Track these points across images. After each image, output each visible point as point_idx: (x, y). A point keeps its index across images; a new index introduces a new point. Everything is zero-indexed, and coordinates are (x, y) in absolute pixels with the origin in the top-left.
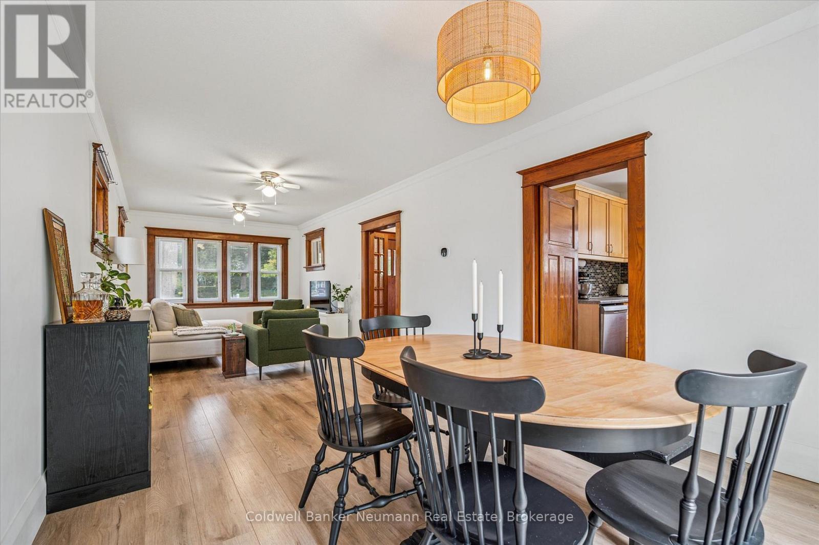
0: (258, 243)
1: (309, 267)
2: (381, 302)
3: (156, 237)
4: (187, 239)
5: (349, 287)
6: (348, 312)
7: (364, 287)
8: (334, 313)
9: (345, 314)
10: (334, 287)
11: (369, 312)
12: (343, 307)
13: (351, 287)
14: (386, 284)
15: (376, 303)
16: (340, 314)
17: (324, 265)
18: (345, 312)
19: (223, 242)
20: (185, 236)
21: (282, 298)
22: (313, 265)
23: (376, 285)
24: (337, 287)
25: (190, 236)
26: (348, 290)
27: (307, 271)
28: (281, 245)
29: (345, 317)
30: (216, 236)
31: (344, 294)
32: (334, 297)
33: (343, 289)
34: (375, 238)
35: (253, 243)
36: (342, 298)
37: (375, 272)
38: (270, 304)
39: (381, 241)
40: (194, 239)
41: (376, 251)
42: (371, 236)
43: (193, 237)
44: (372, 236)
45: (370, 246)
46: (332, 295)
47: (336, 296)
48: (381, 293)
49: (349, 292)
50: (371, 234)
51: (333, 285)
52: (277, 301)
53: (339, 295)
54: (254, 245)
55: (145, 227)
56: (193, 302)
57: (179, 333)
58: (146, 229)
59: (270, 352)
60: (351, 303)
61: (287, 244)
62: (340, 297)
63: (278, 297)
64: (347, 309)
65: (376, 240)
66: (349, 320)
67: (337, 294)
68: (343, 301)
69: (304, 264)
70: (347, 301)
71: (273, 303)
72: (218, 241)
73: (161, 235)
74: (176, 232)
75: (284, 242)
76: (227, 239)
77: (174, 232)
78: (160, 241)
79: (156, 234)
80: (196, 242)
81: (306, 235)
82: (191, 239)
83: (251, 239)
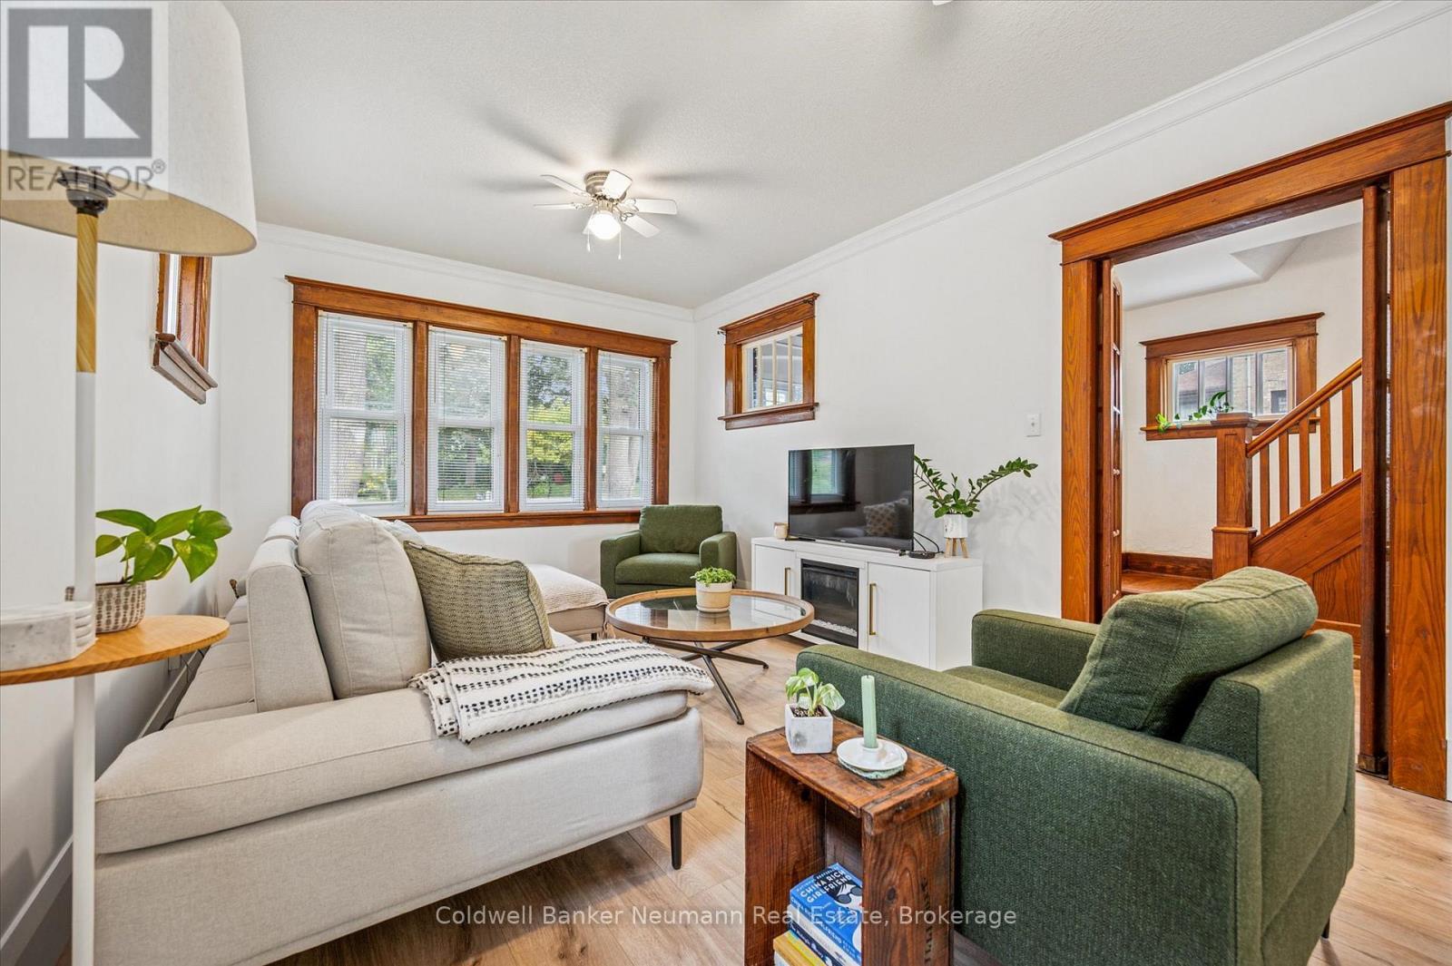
0: (598, 350)
1: (738, 415)
3: (321, 312)
4: (410, 325)
17: (808, 407)
19: (509, 341)
20: (405, 315)
21: (655, 502)
25: (418, 315)
27: (728, 429)
28: (650, 361)
30: (492, 323)
35: (587, 349)
40: (430, 327)
43: (427, 319)
54: (588, 354)
55: (289, 277)
58: (291, 284)
61: (667, 355)
63: (641, 497)
68: (966, 515)
69: (721, 409)
72: (497, 337)
73: (338, 306)
74: (382, 301)
75: (660, 350)
76: (521, 333)
77: (374, 300)
78: (329, 324)
79: (322, 303)
80: (437, 337)
81: (727, 331)
82: (424, 325)
83: (583, 337)
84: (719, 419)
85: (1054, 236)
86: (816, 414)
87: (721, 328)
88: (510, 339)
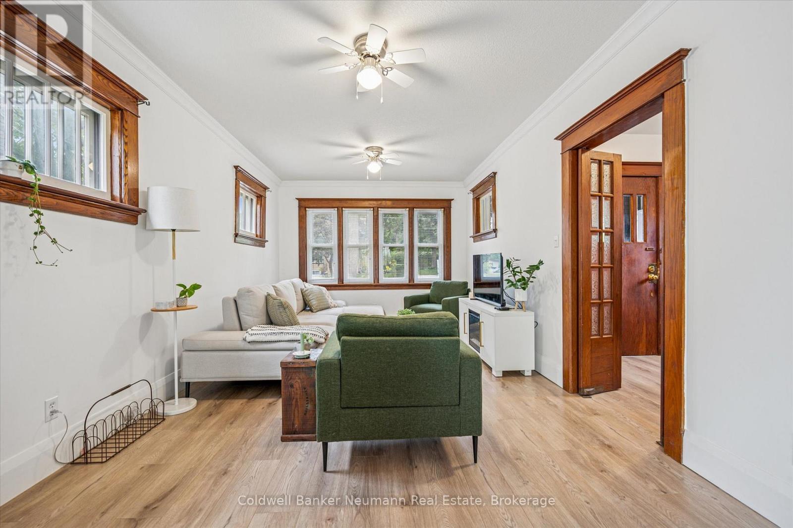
0: (413, 208)
1: (478, 234)
2: (606, 293)
3: (307, 209)
4: (336, 209)
5: (536, 263)
6: (534, 309)
7: (569, 262)
8: (508, 309)
9: (528, 313)
10: (509, 264)
11: (581, 314)
12: (525, 300)
13: (541, 263)
14: (617, 255)
15: (594, 295)
16: (521, 312)
17: (495, 231)
18: (528, 309)
19: (374, 210)
20: (334, 206)
21: (444, 280)
22: (482, 231)
23: (594, 259)
24: (514, 264)
25: (340, 204)
26: (533, 268)
27: (474, 242)
28: (443, 209)
29: (528, 318)
30: (366, 204)
31: (526, 275)
32: (509, 281)
33: (524, 268)
34: (593, 160)
35: (408, 209)
36: (524, 283)
37: (594, 232)
38: (427, 286)
39: (606, 168)
40: (343, 209)
41: (594, 188)
42: (583, 156)
43: (342, 206)
44: (585, 157)
45: (583, 179)
46: (505, 277)
47: (512, 279)
48: (606, 274)
49: (536, 273)
50: (583, 152)
51: (508, 261)
52: (436, 284)
53: (517, 277)
54: (409, 211)
55: (296, 199)
56: (343, 283)
57: (249, 338)
58: (298, 201)
59: (343, 411)
60: (540, 293)
61: (450, 207)
62: (519, 281)
63: (439, 277)
64: (533, 302)
65: (595, 166)
66: (537, 324)
67: (514, 275)
68: (524, 289)
69: (471, 232)
70: (533, 288)
71: (430, 285)
72: (369, 209)
73: (312, 206)
74: (326, 202)
75: (445, 204)
76: (378, 206)
77: (324, 202)
78: (311, 213)
79: (307, 206)
80: (346, 212)
81: (473, 192)
82: (340, 209)
83: (406, 204)
84: (470, 237)
85: (556, 139)
86: (498, 235)
87: (471, 191)
88: (374, 209)
